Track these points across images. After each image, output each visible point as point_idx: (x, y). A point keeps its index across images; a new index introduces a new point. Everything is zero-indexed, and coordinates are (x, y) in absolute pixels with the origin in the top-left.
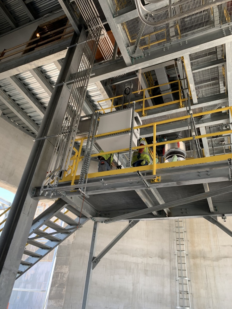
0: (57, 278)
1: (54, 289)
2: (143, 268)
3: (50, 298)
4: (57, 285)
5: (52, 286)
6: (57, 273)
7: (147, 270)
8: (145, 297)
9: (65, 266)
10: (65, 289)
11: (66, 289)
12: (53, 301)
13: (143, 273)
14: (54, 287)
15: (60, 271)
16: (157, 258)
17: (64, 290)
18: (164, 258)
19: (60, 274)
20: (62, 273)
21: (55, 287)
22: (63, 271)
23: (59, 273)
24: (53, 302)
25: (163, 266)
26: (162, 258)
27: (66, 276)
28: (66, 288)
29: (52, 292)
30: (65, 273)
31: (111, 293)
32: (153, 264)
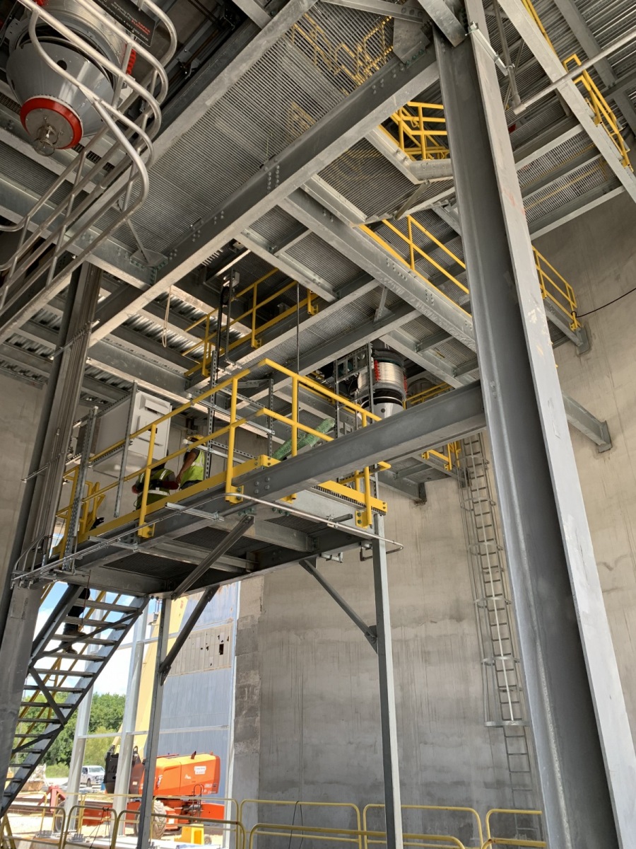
0: (242, 698)
1: (241, 720)
2: (420, 650)
3: (236, 740)
4: (244, 712)
5: (236, 716)
6: (241, 687)
7: (429, 653)
8: (430, 711)
9: (252, 672)
10: (259, 718)
11: (261, 717)
12: (242, 743)
13: (421, 659)
14: (240, 715)
15: (245, 684)
16: (448, 621)
17: (256, 720)
18: (464, 619)
19: (246, 689)
20: (249, 686)
21: (241, 717)
22: (251, 682)
23: (244, 687)
24: (242, 747)
25: (462, 637)
26: (458, 618)
27: (257, 692)
28: (259, 715)
29: (239, 726)
30: (254, 686)
31: (357, 712)
32: (441, 636)
